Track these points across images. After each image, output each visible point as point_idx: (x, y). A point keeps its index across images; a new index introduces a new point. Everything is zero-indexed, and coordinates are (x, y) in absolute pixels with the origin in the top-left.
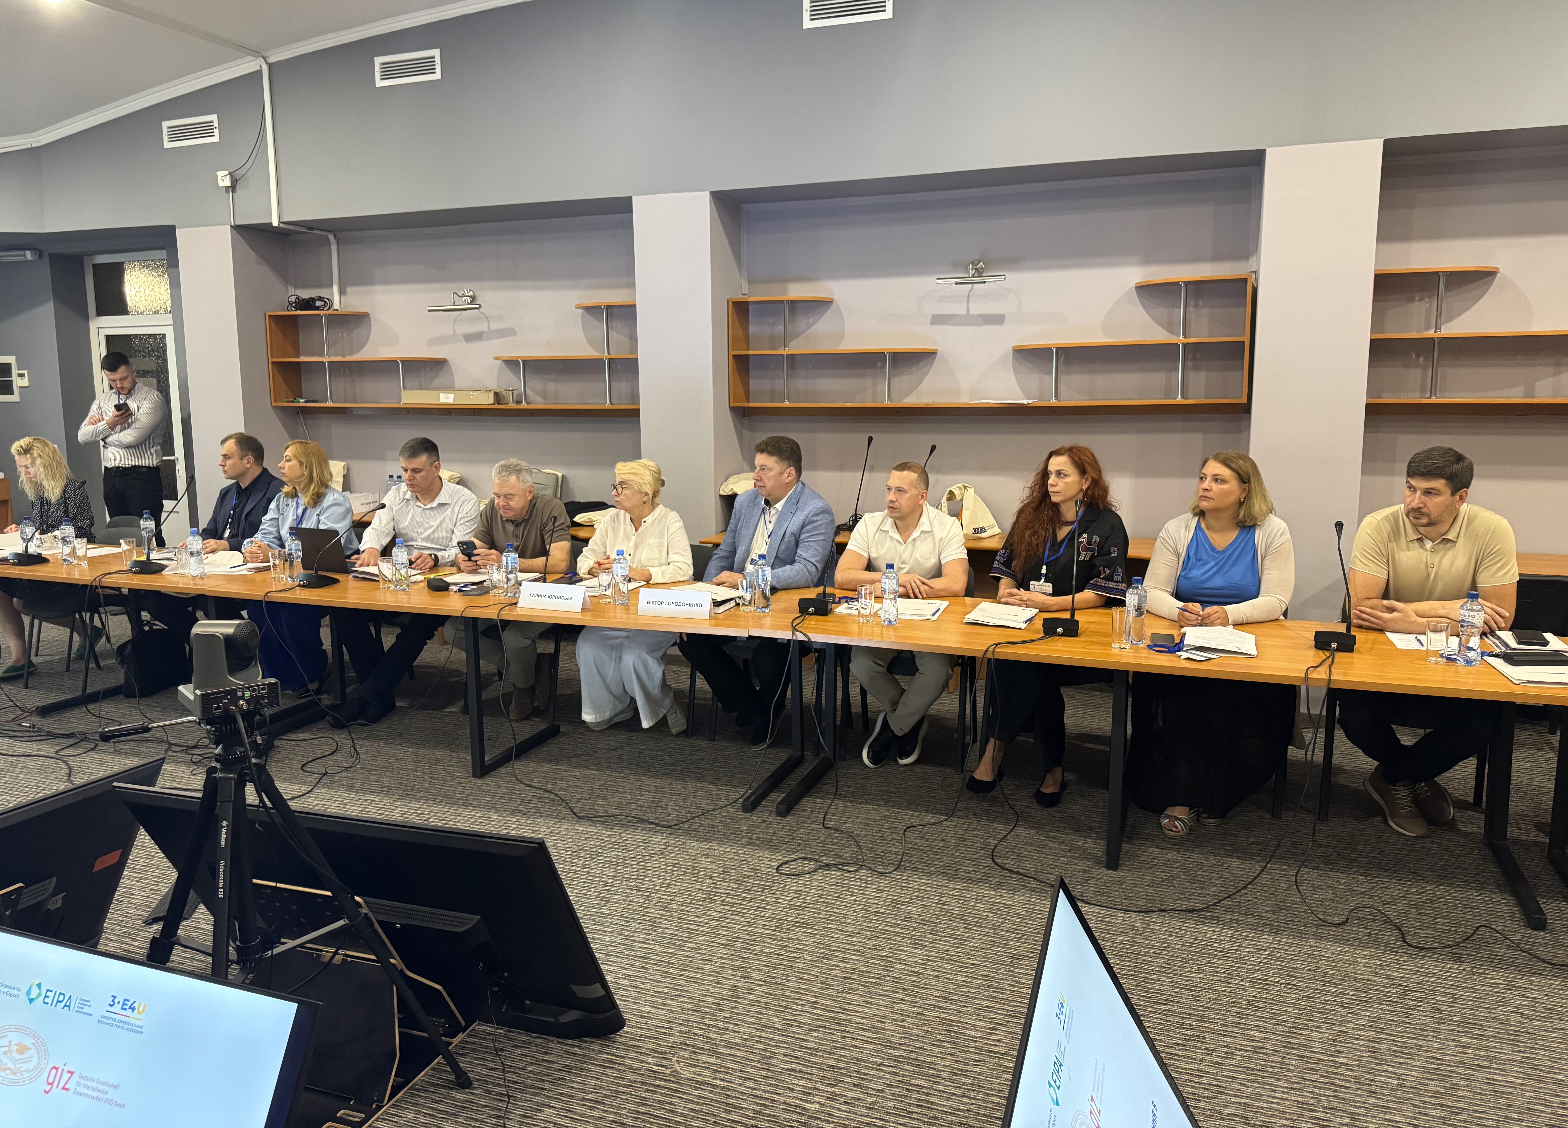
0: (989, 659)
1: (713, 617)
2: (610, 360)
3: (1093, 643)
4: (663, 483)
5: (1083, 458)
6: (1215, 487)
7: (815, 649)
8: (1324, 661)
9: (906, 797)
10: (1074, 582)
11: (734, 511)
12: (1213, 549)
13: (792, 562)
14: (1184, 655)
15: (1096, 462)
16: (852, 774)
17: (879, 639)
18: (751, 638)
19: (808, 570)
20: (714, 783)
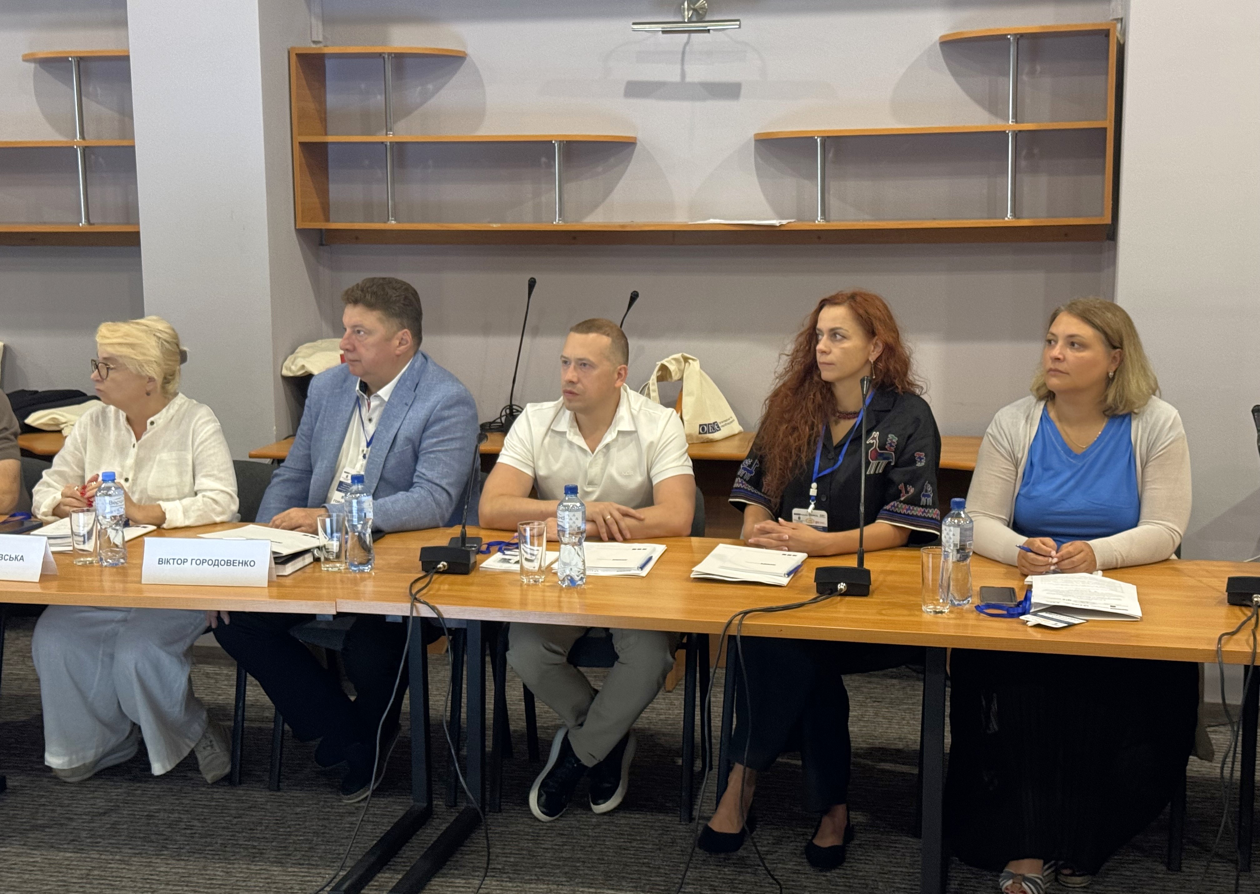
0: (732, 638)
1: (275, 582)
2: (85, 149)
3: (894, 605)
4: (183, 357)
5: (872, 311)
6: (1071, 355)
7: (449, 630)
8: (1244, 623)
9: (602, 868)
10: (862, 509)
11: (307, 402)
12: (1069, 452)
13: (408, 486)
14: (1032, 619)
15: (891, 318)
16: (511, 833)
17: (555, 610)
18: (340, 616)
19: (435, 499)
20: (279, 862)
